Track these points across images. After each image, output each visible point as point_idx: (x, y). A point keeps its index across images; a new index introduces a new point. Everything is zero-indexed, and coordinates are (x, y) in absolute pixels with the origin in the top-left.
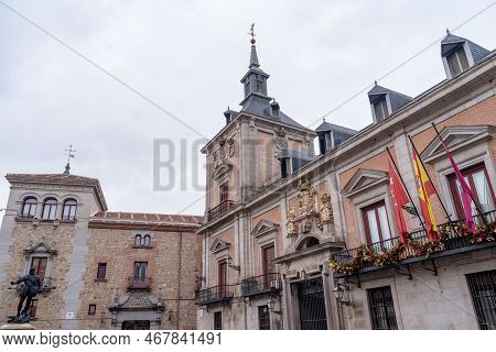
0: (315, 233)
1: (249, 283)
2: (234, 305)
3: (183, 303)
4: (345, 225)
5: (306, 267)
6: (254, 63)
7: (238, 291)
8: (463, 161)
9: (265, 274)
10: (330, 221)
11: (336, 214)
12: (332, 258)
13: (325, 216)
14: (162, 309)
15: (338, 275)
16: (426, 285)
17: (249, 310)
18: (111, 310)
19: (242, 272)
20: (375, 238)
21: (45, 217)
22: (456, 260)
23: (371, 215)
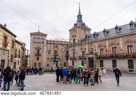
0: (93, 51)
1: (80, 57)
2: (77, 60)
3: (63, 58)
4: (98, 51)
5: (91, 56)
6: (80, 13)
7: (78, 58)
8: (114, 46)
9: (83, 56)
10: (95, 50)
11: (96, 49)
12: (96, 56)
13: (94, 49)
14: (60, 59)
15: (96, 58)
16: (107, 61)
17: (80, 61)
18: (51, 59)
19: (78, 55)
20: (102, 54)
21: (38, 41)
22: (111, 58)
23: (102, 50)
